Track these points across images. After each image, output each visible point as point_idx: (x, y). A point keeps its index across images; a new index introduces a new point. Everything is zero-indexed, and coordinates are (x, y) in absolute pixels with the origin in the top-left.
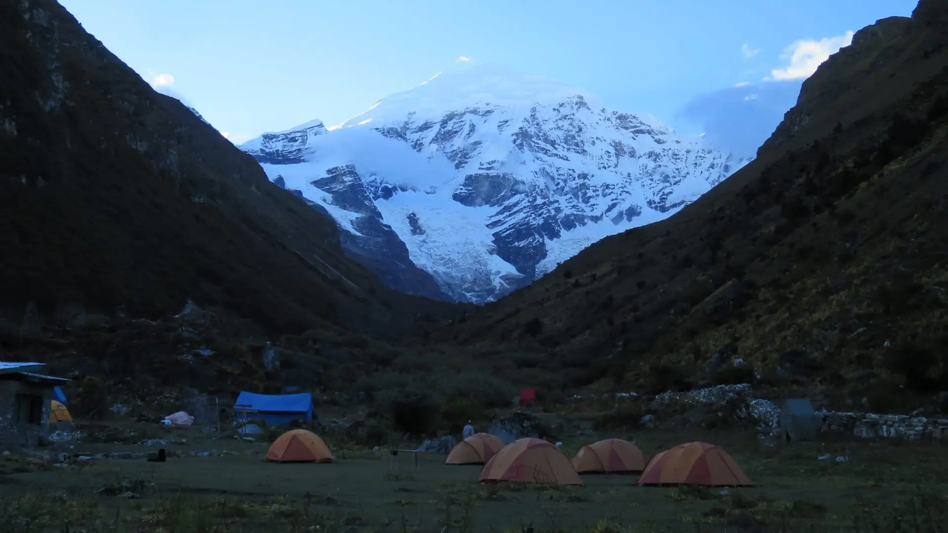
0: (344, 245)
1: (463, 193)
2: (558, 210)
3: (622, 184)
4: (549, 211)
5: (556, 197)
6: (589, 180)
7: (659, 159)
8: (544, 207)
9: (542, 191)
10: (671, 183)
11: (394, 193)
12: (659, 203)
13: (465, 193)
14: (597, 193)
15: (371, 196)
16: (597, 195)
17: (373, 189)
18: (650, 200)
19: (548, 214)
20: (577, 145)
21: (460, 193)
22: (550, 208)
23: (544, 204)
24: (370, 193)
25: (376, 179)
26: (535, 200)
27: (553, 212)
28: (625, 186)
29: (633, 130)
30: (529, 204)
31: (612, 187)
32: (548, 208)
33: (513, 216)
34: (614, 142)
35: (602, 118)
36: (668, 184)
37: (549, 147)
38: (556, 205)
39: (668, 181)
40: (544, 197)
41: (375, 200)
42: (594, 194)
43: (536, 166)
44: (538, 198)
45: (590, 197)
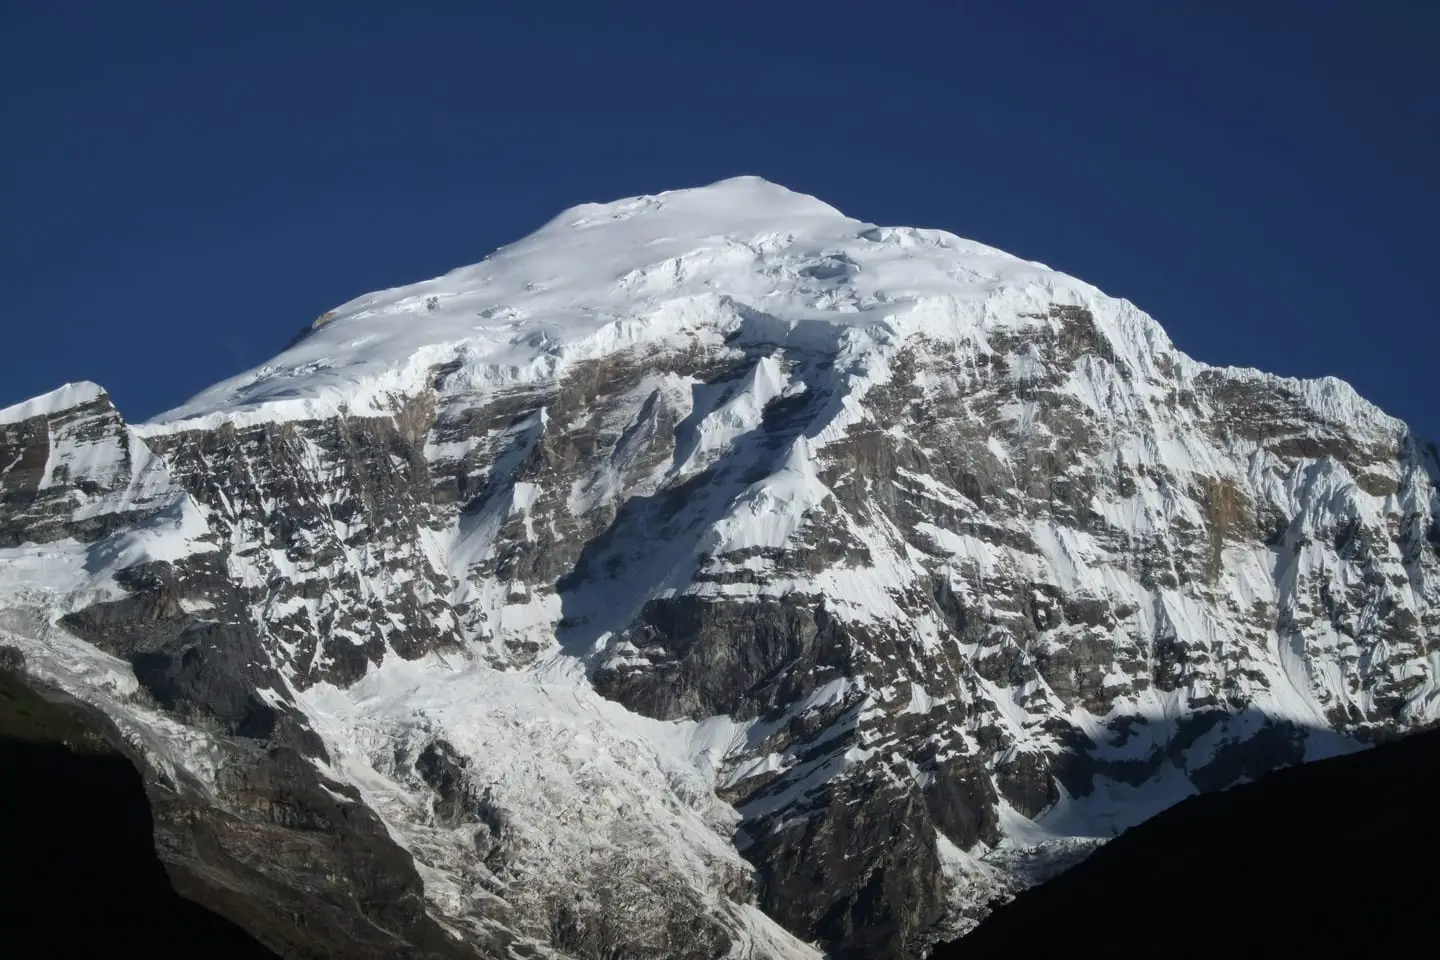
0: (181, 858)
1: (633, 668)
2: (991, 738)
3: (1235, 643)
4: (957, 743)
5: (989, 690)
6: (1110, 628)
7: (1376, 553)
8: (940, 726)
9: (930, 664)
10: (1418, 643)
11: (371, 664)
12: (1372, 717)
13: (642, 668)
14: (1142, 675)
15: (287, 672)
16: (1140, 685)
17: (291, 648)
18: (1341, 707)
19: (951, 753)
20: (1063, 491)
21: (622, 668)
22: (961, 730)
23: (938, 712)
24: (281, 664)
25: (303, 611)
26: (905, 695)
27: (972, 746)
28: (1245, 652)
29: (1276, 441)
30: (881, 713)
31: (1195, 654)
32: (956, 728)
33: (823, 758)
34: (1202, 481)
35: (1161, 394)
36: (1404, 647)
37: (960, 502)
38: (985, 719)
39: (1408, 637)
40: (934, 690)
41: (301, 689)
42: (1128, 679)
43: (912, 568)
44: (918, 691)
45: (1115, 691)
